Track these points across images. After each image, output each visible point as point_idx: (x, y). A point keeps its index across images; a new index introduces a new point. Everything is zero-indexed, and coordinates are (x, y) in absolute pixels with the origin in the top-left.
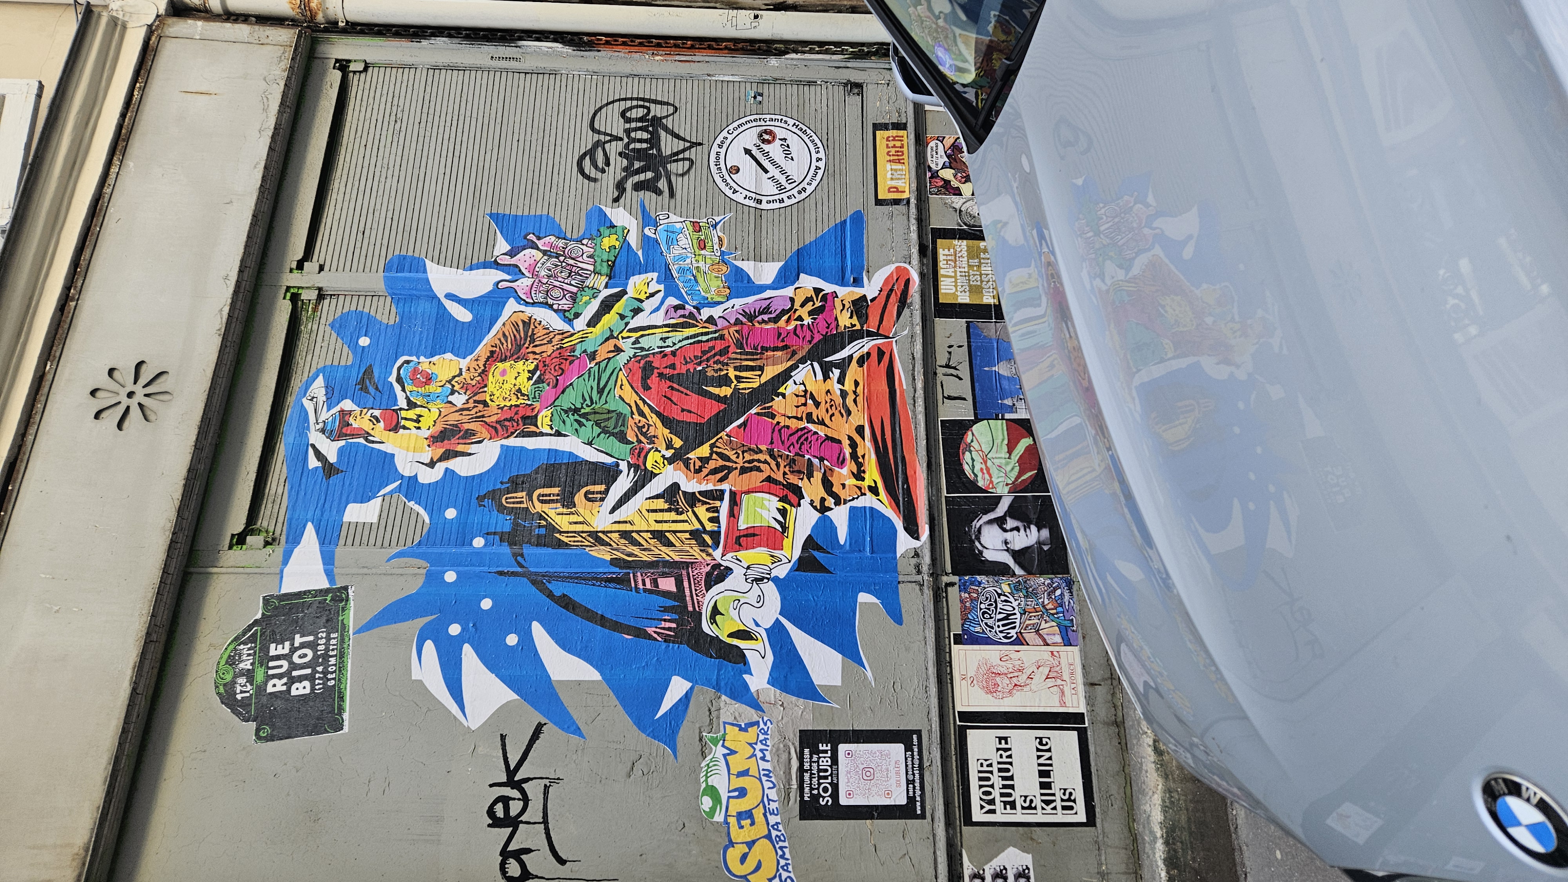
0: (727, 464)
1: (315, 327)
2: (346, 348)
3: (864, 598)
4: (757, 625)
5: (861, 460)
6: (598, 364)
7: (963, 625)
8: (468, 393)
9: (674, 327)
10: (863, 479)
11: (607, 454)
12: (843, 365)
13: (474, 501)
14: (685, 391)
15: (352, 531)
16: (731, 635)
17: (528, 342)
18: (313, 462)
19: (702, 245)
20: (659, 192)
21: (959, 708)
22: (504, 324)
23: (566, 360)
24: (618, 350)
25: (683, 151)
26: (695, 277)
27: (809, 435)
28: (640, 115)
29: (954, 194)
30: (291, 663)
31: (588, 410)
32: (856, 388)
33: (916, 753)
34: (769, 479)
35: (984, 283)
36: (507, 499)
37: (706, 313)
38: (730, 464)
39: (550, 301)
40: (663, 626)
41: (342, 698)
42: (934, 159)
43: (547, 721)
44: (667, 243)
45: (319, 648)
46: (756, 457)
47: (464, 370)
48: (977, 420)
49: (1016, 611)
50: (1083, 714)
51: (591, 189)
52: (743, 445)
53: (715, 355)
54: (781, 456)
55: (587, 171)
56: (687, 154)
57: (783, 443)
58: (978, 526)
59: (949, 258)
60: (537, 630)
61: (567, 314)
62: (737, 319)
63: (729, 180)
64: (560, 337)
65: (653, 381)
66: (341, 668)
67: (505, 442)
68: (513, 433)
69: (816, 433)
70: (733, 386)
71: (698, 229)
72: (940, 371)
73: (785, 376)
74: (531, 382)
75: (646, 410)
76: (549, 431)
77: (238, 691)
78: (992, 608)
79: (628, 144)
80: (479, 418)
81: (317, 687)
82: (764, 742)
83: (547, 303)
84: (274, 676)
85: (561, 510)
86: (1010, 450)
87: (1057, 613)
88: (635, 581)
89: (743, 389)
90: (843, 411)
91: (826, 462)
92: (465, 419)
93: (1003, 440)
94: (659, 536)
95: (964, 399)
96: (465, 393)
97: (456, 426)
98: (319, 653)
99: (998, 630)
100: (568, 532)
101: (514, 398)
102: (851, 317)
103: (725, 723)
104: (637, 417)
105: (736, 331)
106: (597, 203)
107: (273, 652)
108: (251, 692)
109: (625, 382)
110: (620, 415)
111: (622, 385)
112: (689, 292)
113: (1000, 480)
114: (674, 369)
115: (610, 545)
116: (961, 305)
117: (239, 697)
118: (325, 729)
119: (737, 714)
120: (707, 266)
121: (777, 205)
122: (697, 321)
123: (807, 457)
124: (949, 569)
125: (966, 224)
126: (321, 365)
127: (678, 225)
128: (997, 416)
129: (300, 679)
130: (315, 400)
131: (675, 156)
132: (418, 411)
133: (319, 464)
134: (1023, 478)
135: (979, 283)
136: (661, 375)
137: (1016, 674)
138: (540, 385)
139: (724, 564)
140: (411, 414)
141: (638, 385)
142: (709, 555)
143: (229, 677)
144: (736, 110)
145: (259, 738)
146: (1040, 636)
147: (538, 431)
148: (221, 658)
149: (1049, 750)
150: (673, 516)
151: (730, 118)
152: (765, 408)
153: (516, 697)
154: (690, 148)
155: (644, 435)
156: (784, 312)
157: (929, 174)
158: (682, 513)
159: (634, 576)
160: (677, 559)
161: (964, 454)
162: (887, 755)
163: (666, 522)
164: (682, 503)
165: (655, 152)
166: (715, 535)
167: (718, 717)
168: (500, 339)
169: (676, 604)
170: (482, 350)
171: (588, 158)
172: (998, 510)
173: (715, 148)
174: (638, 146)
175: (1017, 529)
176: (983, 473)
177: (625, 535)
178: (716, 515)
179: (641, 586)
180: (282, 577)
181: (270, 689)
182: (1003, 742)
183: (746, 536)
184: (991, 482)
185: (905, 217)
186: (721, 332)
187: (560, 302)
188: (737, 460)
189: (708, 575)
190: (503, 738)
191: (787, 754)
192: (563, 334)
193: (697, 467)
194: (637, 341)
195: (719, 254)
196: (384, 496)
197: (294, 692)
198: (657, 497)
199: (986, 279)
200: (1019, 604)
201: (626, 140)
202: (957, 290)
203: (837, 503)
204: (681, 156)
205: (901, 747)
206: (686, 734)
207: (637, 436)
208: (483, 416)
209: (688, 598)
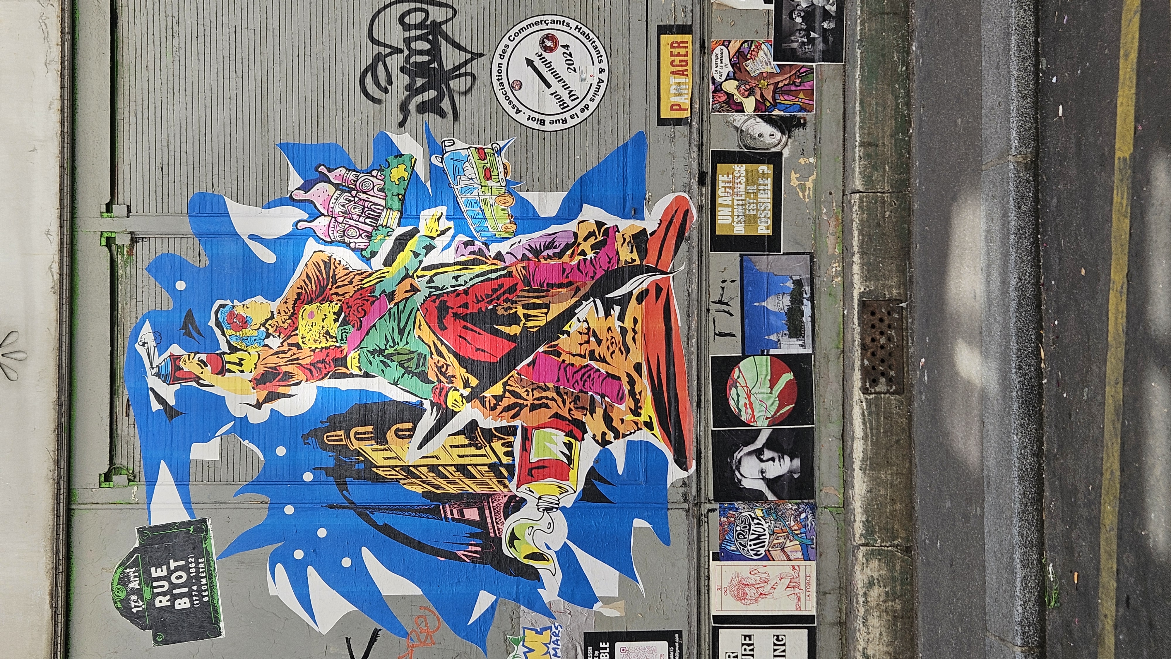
0: (519, 401)
1: (133, 271)
2: (165, 293)
3: (638, 523)
4: (549, 548)
5: (638, 397)
6: (397, 304)
7: (720, 545)
8: (282, 336)
9: (465, 265)
10: (639, 415)
11: (412, 393)
12: (624, 301)
13: (300, 440)
14: (478, 330)
15: (199, 468)
16: (526, 557)
17: (330, 284)
18: (156, 406)
19: (488, 175)
20: (442, 114)
21: (714, 612)
22: (306, 265)
23: (367, 300)
24: (414, 290)
25: (466, 63)
26: (482, 210)
27: (592, 372)
28: (419, 21)
29: (737, 111)
30: (171, 583)
31: (391, 351)
32: (635, 326)
33: (677, 649)
34: (556, 415)
35: (760, 212)
36: (327, 437)
37: (495, 248)
38: (521, 401)
39: (347, 240)
40: (470, 549)
41: (216, 611)
42: (718, 69)
43: (381, 627)
44: (454, 173)
45: (192, 570)
46: (544, 394)
47: (275, 313)
48: (744, 357)
49: (766, 532)
50: (814, 616)
51: (377, 113)
52: (533, 383)
53: (504, 293)
54: (566, 393)
55: (370, 91)
56: (468, 68)
57: (568, 381)
58: (738, 457)
59: (728, 185)
60: (366, 553)
61: (364, 253)
62: (524, 254)
63: (512, 98)
64: (360, 277)
65: (449, 321)
66: (211, 586)
67: (320, 383)
68: (326, 375)
69: (598, 370)
70: (521, 325)
71: (483, 156)
72: (714, 307)
73: (569, 314)
74: (338, 324)
75: (444, 350)
76: (359, 373)
77: (133, 606)
78: (746, 530)
79: (409, 57)
80: (295, 360)
81: (195, 603)
82: (556, 642)
83: (344, 242)
84: (159, 594)
85: (376, 447)
86: (773, 384)
87: (801, 533)
88: (445, 512)
89: (531, 327)
90: (622, 349)
91: (606, 399)
92: (282, 362)
93: (766, 375)
94: (462, 469)
95: (734, 336)
96: (279, 336)
97: (275, 368)
98: (192, 575)
99: (750, 548)
100: (383, 467)
101: (324, 340)
102: (632, 252)
103: (524, 628)
104: (435, 356)
105: (523, 267)
106: (381, 130)
107: (154, 575)
108: (143, 606)
109: (423, 322)
110: (420, 355)
111: (420, 325)
112: (478, 229)
113: (760, 414)
114: (467, 308)
115: (421, 478)
116: (736, 236)
117: (134, 610)
118: (207, 635)
119: (534, 622)
120: (494, 197)
121: (560, 126)
122: (486, 258)
123: (590, 393)
124: (711, 497)
125: (746, 146)
126: (146, 311)
127: (464, 153)
128: (763, 351)
129: (181, 596)
130: (146, 345)
131: (456, 72)
132: (239, 354)
133: (160, 407)
134: (781, 412)
135: (755, 212)
136: (455, 315)
137: (762, 585)
138: (346, 327)
139: (519, 495)
140: (234, 358)
141: (435, 325)
142: (506, 487)
143: (123, 595)
144: (517, 12)
145: (156, 642)
146: (785, 552)
147: (348, 372)
148: (113, 579)
149: (784, 645)
150: (472, 451)
151: (511, 20)
152: (551, 347)
153: (355, 609)
154: (472, 59)
155: (444, 374)
156: (568, 247)
157: (712, 88)
158: (480, 448)
159: (443, 508)
160: (479, 491)
161: (730, 389)
162: (654, 650)
163: (467, 456)
164: (480, 439)
165: (436, 66)
166: (510, 468)
167: (519, 624)
168: (304, 281)
169: (480, 531)
170: (290, 291)
171: (369, 74)
172: (757, 442)
173: (497, 60)
174: (420, 59)
175: (773, 459)
176: (747, 408)
177: (432, 468)
178: (510, 449)
179: (450, 516)
180: (149, 512)
181: (158, 605)
182: (747, 638)
183: (538, 468)
184: (753, 416)
185: (686, 140)
186: (509, 269)
187: (356, 241)
188: (527, 398)
189: (507, 505)
190: (348, 640)
191: (574, 651)
192: (362, 274)
193: (492, 405)
194: (431, 281)
195: (504, 184)
196: (222, 435)
197: (177, 607)
198: (458, 433)
199: (762, 208)
200: (769, 526)
201: (406, 52)
202: (733, 221)
203: (617, 437)
204: (463, 70)
205: (665, 644)
206: (493, 635)
207: (437, 375)
208: (298, 359)
209: (490, 526)
